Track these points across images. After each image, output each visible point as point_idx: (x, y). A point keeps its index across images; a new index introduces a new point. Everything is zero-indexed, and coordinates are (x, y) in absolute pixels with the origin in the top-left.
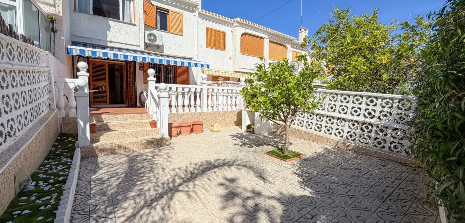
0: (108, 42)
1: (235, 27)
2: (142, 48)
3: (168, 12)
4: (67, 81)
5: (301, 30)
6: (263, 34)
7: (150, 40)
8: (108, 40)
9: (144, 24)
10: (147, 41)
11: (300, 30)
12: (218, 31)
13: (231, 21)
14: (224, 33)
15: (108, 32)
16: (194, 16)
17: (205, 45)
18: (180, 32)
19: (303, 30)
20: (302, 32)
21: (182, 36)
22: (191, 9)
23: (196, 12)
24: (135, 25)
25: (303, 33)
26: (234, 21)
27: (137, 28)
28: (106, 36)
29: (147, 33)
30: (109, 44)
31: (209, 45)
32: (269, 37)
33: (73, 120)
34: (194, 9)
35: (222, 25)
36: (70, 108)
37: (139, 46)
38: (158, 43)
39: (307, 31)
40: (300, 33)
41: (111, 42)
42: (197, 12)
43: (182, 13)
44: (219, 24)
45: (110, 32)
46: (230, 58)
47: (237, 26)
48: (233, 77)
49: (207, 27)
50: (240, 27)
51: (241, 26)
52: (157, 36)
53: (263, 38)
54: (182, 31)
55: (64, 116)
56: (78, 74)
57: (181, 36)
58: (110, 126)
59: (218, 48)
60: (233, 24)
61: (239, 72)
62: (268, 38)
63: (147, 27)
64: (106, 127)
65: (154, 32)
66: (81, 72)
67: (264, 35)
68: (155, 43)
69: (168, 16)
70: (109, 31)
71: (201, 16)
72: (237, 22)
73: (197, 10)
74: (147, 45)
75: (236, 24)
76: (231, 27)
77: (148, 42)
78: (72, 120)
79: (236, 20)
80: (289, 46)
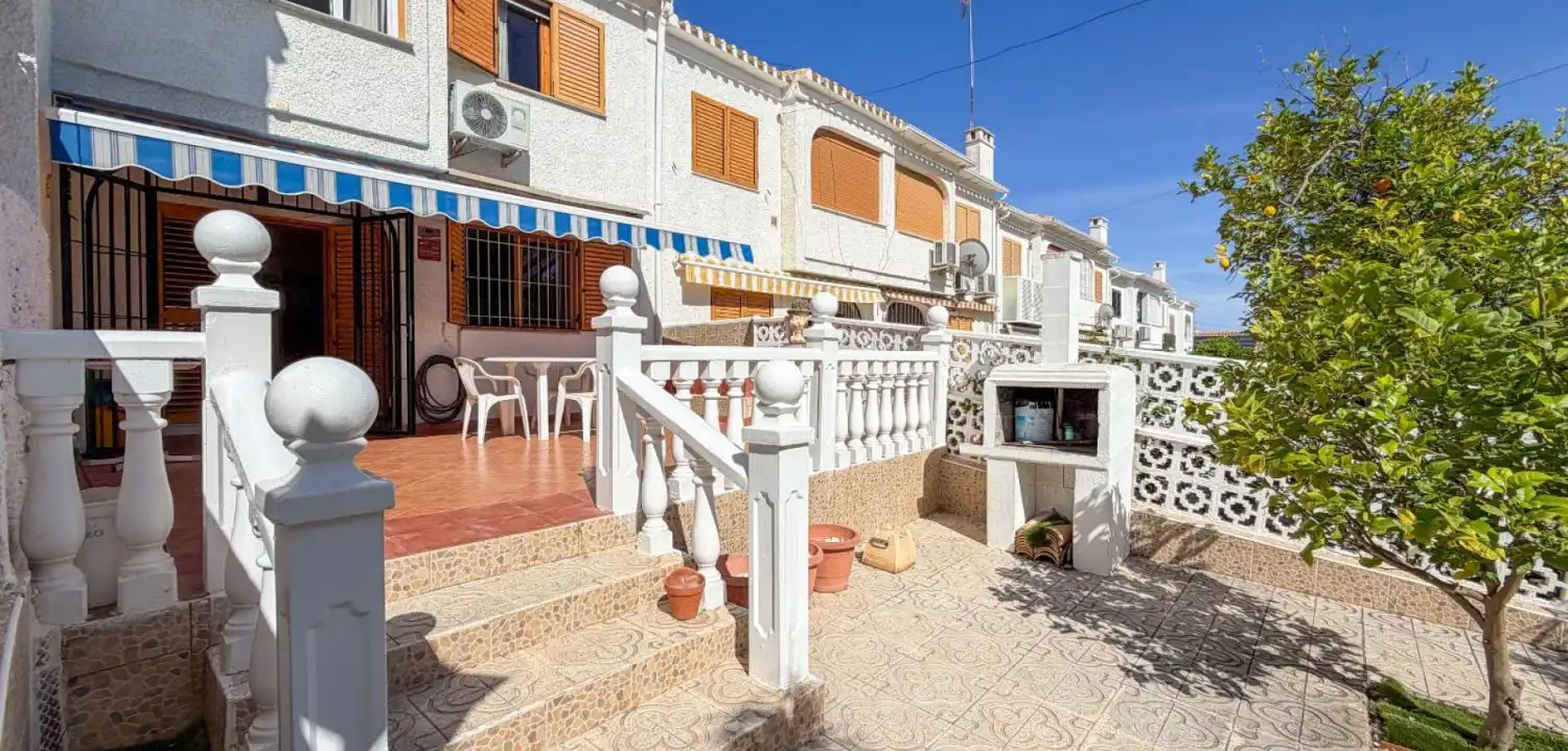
0: (272, 118)
1: (790, 103)
2: (438, 158)
3: (547, 12)
4: (113, 354)
5: (973, 134)
6: (879, 136)
7: (472, 123)
8: (270, 106)
9: (450, 49)
10: (462, 127)
11: (969, 137)
12: (735, 113)
13: (780, 77)
14: (754, 122)
15: (270, 64)
16: (649, 40)
17: (686, 161)
18: (593, 105)
19: (980, 134)
20: (979, 141)
21: (604, 118)
22: (636, 12)
23: (656, 29)
24: (408, 49)
25: (981, 144)
26: (790, 81)
27: (416, 63)
28: (263, 86)
29: (464, 89)
30: (276, 128)
31: (700, 166)
32: (896, 150)
33: (153, 635)
34: (650, 13)
35: (747, 89)
36: (133, 546)
37: (424, 147)
38: (508, 138)
39: (992, 139)
40: (971, 144)
41: (286, 117)
42: (662, 29)
43: (603, 25)
44: (736, 85)
45: (282, 67)
46: (774, 221)
47: (802, 101)
48: (784, 293)
49: (693, 93)
50: (811, 103)
51: (815, 101)
52: (507, 108)
53: (877, 153)
54: (600, 99)
55: (79, 618)
56: (202, 296)
57: (598, 121)
58: (442, 653)
59: (734, 181)
60: (783, 91)
61: (804, 275)
62: (893, 153)
63: (461, 63)
64: (418, 665)
65: (489, 88)
66: (224, 281)
67: (882, 140)
68: (496, 140)
69: (544, 29)
70: (280, 60)
71: (675, 45)
72: (800, 83)
73: (662, 20)
74: (458, 148)
75: (795, 91)
76: (775, 102)
77: (467, 131)
78: (140, 640)
79: (798, 77)
80: (950, 187)
